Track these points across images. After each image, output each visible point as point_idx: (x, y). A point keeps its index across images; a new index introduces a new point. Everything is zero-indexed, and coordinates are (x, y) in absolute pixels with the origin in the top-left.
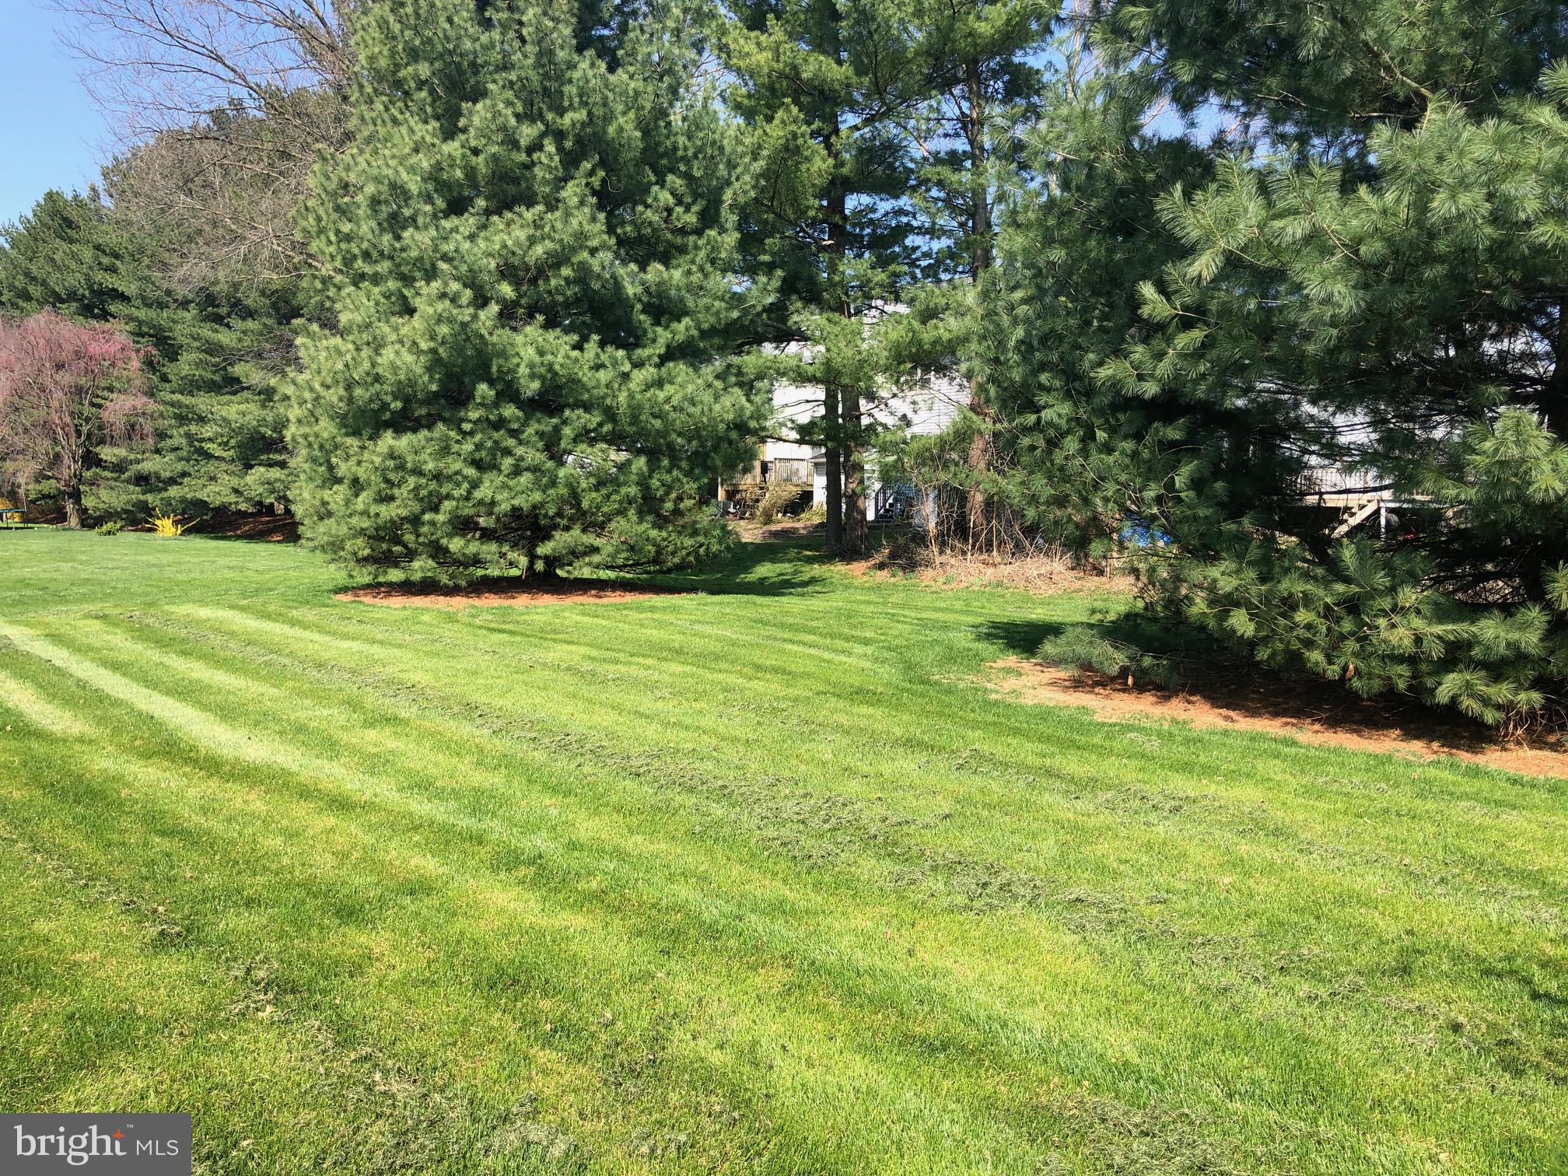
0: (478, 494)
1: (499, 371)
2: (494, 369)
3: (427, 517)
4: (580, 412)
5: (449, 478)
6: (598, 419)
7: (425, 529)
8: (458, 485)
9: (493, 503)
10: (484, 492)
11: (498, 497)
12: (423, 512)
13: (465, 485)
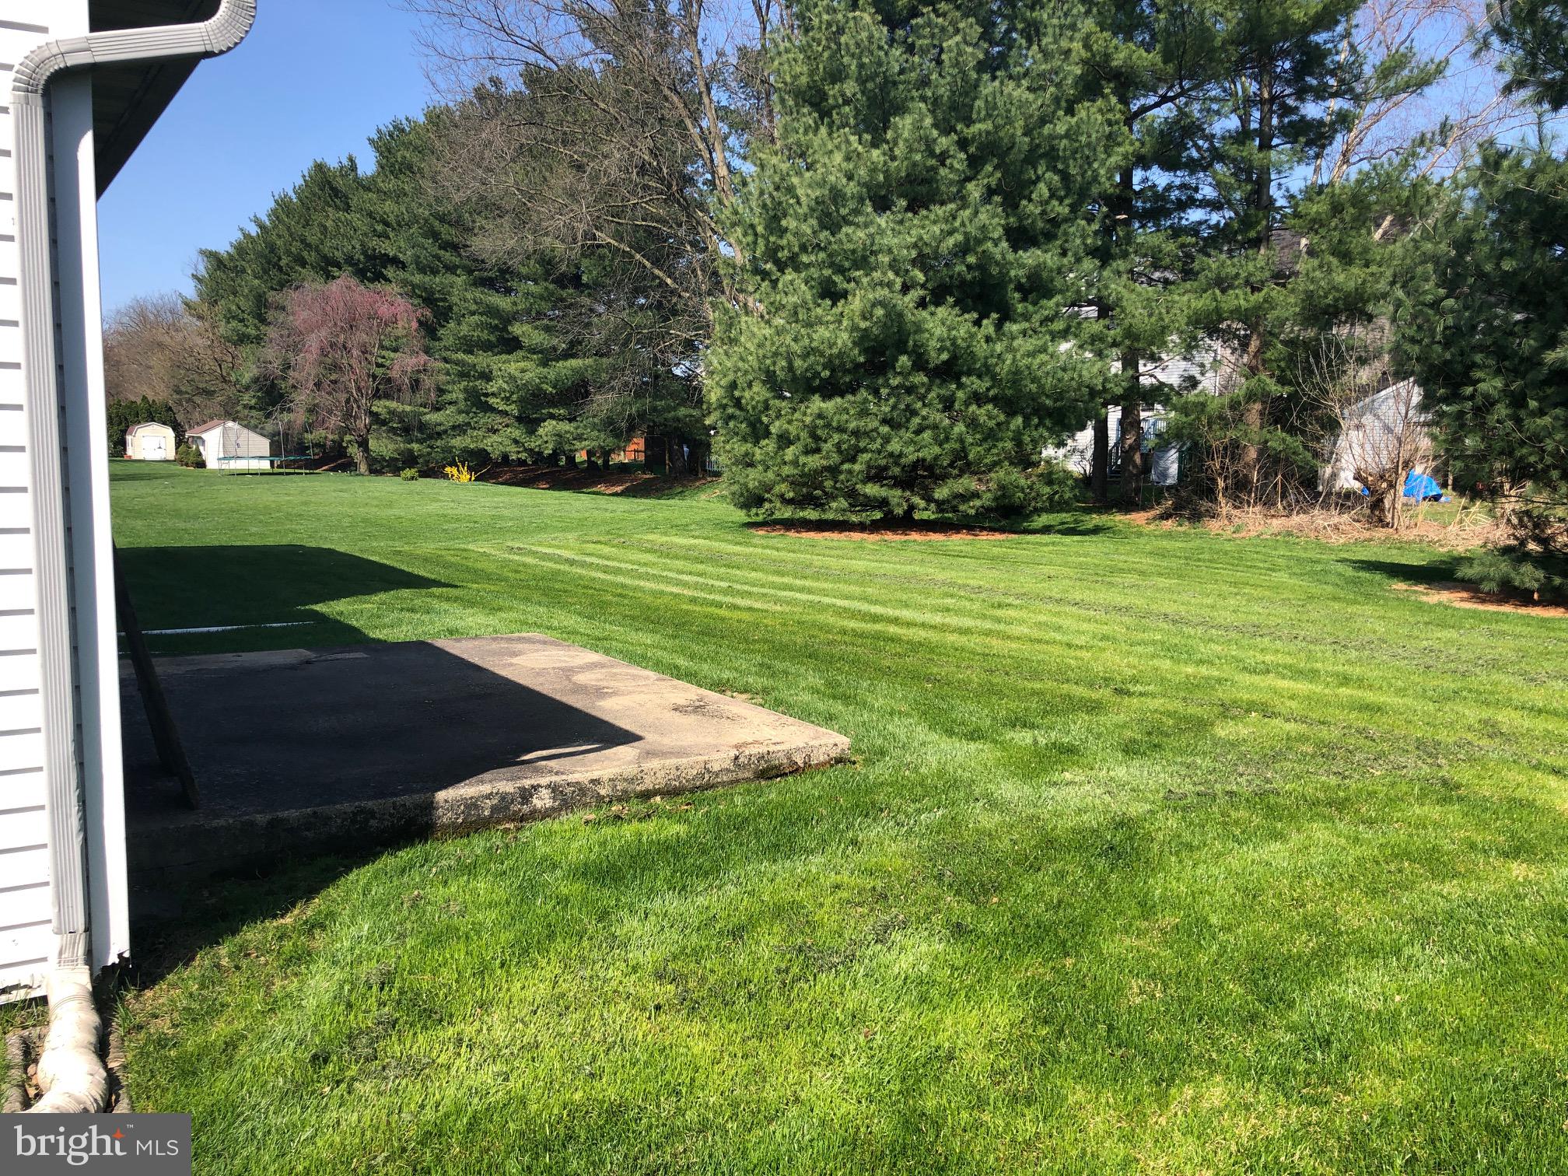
0: (889, 448)
1: (915, 345)
2: (911, 343)
3: (846, 466)
4: (974, 378)
5: (867, 434)
6: (988, 385)
7: (842, 477)
8: (873, 440)
9: (900, 455)
10: (895, 446)
11: (905, 450)
12: (842, 463)
13: (879, 441)
